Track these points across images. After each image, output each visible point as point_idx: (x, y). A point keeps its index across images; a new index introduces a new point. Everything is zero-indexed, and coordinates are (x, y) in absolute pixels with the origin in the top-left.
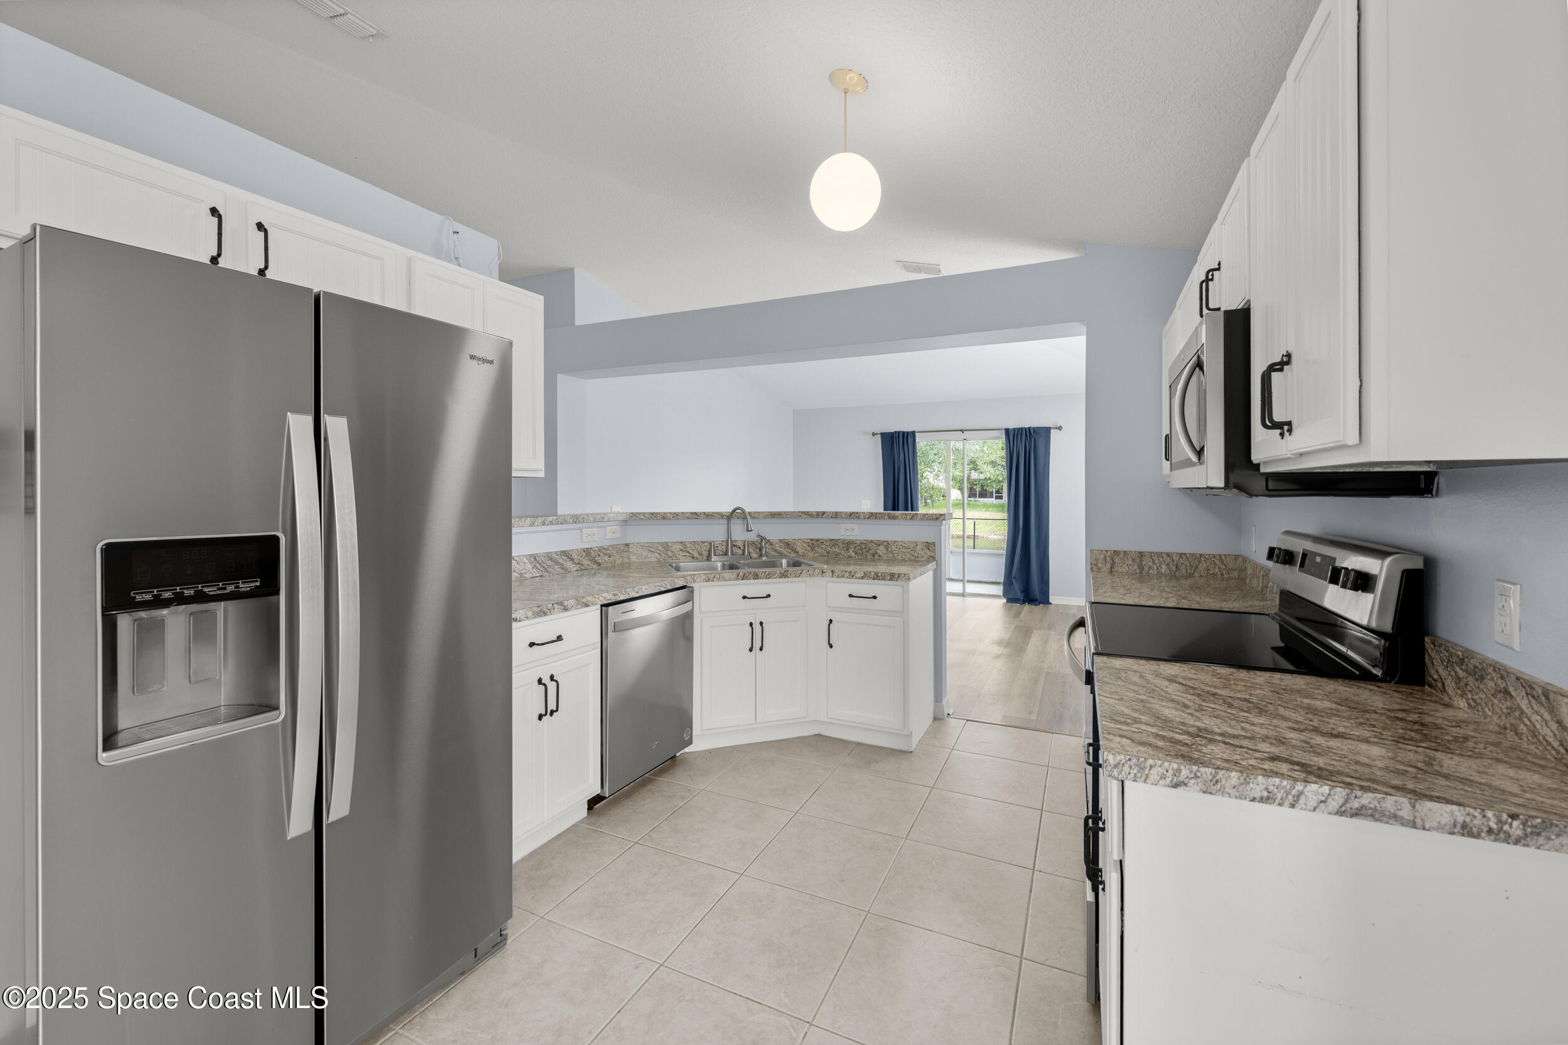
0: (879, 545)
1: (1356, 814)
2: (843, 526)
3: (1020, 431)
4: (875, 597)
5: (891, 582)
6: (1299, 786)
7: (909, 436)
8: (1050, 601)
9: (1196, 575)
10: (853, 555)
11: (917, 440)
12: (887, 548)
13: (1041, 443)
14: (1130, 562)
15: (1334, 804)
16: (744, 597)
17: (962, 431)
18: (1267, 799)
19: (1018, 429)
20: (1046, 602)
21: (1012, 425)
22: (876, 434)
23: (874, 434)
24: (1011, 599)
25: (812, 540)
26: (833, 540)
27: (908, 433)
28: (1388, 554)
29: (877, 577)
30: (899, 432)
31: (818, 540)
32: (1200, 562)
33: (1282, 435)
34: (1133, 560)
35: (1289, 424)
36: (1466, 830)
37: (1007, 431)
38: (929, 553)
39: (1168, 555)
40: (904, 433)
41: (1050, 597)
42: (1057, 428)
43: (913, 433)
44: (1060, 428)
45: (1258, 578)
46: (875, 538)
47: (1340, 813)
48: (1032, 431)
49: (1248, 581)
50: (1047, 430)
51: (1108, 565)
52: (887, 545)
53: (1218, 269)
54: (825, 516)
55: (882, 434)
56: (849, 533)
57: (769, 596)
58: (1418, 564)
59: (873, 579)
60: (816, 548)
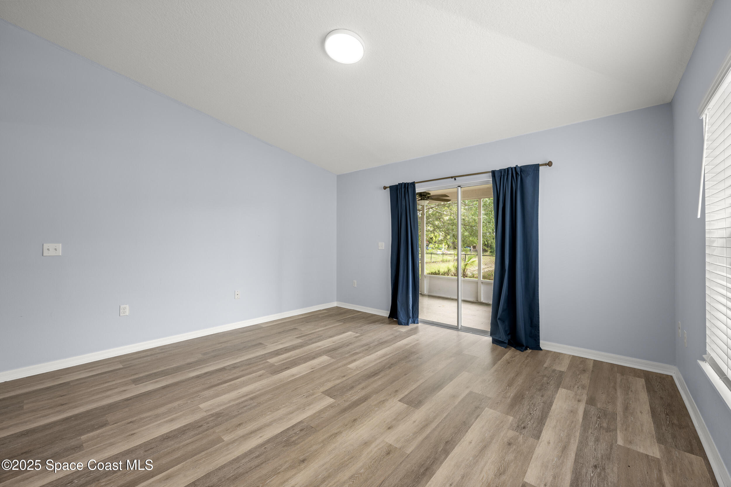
3: (507, 171)
7: (409, 187)
13: (528, 181)
17: (454, 178)
19: (505, 169)
20: (537, 347)
21: (498, 167)
23: (385, 188)
24: (495, 341)
27: (408, 183)
30: (401, 184)
37: (494, 173)
40: (405, 184)
42: (545, 165)
44: (550, 164)
48: (518, 170)
50: (536, 168)
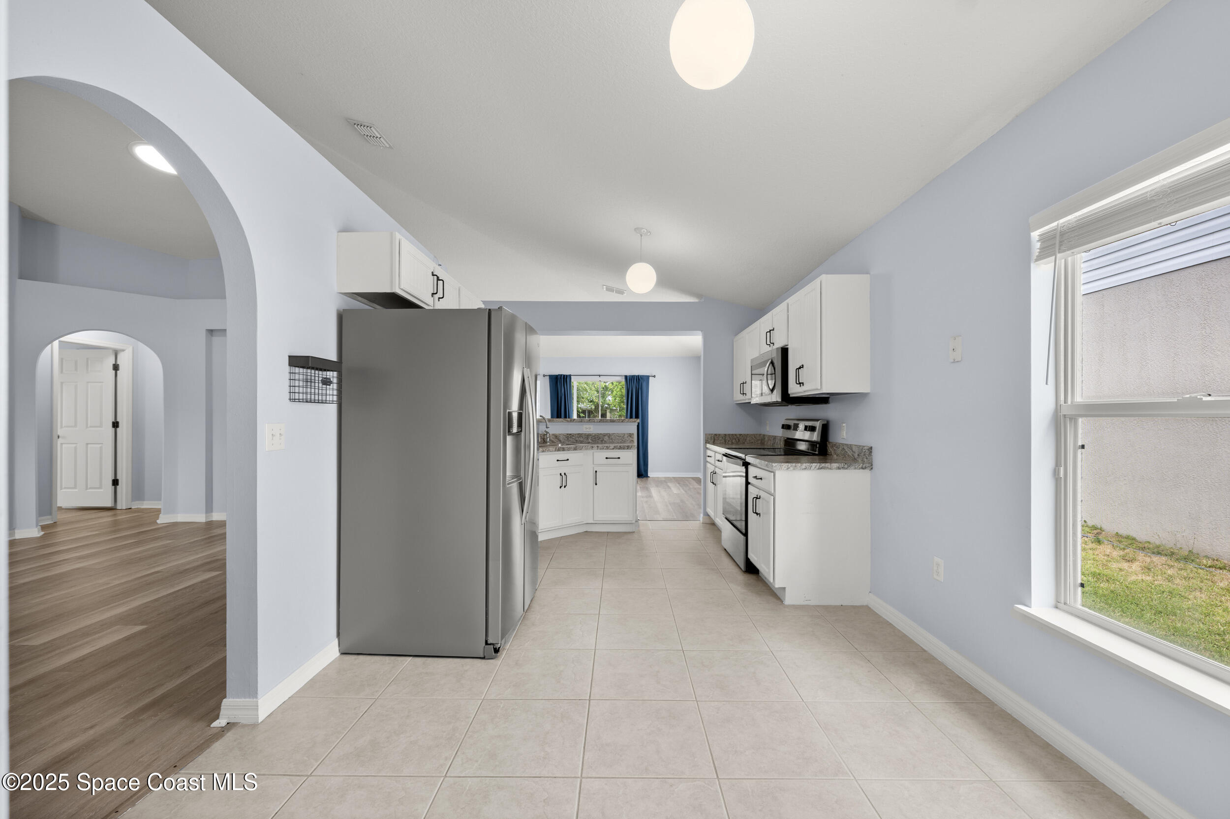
0: (605, 436)
1: (821, 468)
2: (585, 426)
3: (633, 377)
4: (619, 458)
5: (628, 450)
6: (811, 464)
7: (568, 378)
8: (649, 475)
9: (746, 443)
10: (591, 441)
11: (572, 380)
12: (609, 437)
13: (643, 382)
14: (721, 439)
15: (817, 467)
16: (558, 460)
17: (600, 376)
18: (805, 469)
19: (632, 376)
21: (628, 374)
22: (546, 376)
23: (544, 376)
25: (567, 434)
26: (579, 434)
27: (567, 375)
28: (819, 420)
29: (620, 448)
30: (561, 375)
31: (570, 434)
32: (747, 437)
33: (800, 386)
34: (722, 438)
35: (803, 383)
36: (839, 468)
37: (626, 377)
38: (631, 439)
39: (735, 435)
40: (564, 375)
41: (649, 473)
42: (653, 376)
43: (570, 376)
44: (654, 376)
45: (771, 440)
46: (602, 432)
47: (818, 469)
48: (639, 377)
49: (766, 443)
50: (648, 377)
51: (713, 440)
52: (609, 435)
53: (773, 330)
54: (575, 421)
55: (549, 376)
56: (588, 430)
57: (568, 460)
58: (825, 423)
59: (619, 449)
60: (570, 439)
